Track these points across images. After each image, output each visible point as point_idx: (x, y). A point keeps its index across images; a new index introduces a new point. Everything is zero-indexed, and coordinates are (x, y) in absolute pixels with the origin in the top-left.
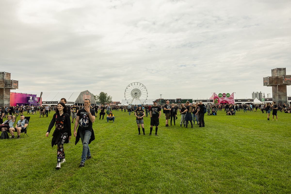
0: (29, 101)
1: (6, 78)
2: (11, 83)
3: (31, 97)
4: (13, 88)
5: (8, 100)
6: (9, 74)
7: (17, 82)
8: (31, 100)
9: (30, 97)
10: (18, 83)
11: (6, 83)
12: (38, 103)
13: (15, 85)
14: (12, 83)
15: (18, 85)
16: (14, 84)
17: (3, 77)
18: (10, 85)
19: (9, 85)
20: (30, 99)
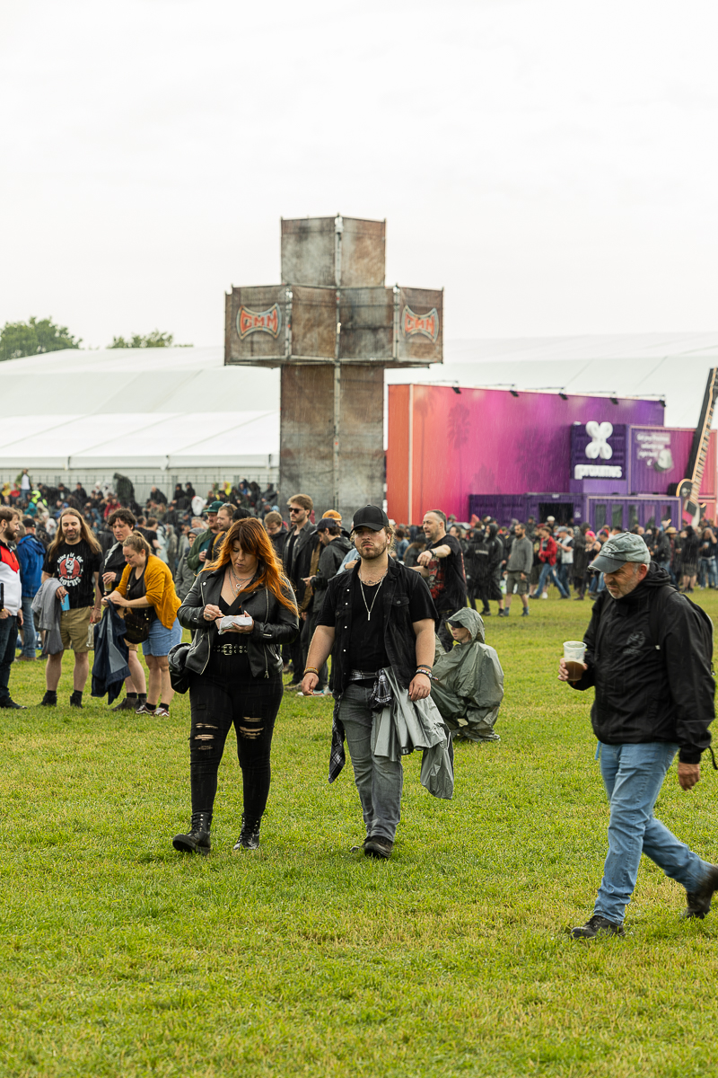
0: (581, 471)
1: (346, 269)
2: (384, 312)
3: (600, 432)
4: (402, 359)
5: (366, 471)
6: (371, 233)
7: (429, 303)
8: (599, 461)
9: (591, 426)
10: (440, 310)
11: (351, 318)
12: (671, 490)
13: (419, 334)
14: (390, 317)
15: (440, 333)
16: (406, 323)
17: (326, 261)
18: (381, 335)
19: (374, 329)
20: (592, 450)
